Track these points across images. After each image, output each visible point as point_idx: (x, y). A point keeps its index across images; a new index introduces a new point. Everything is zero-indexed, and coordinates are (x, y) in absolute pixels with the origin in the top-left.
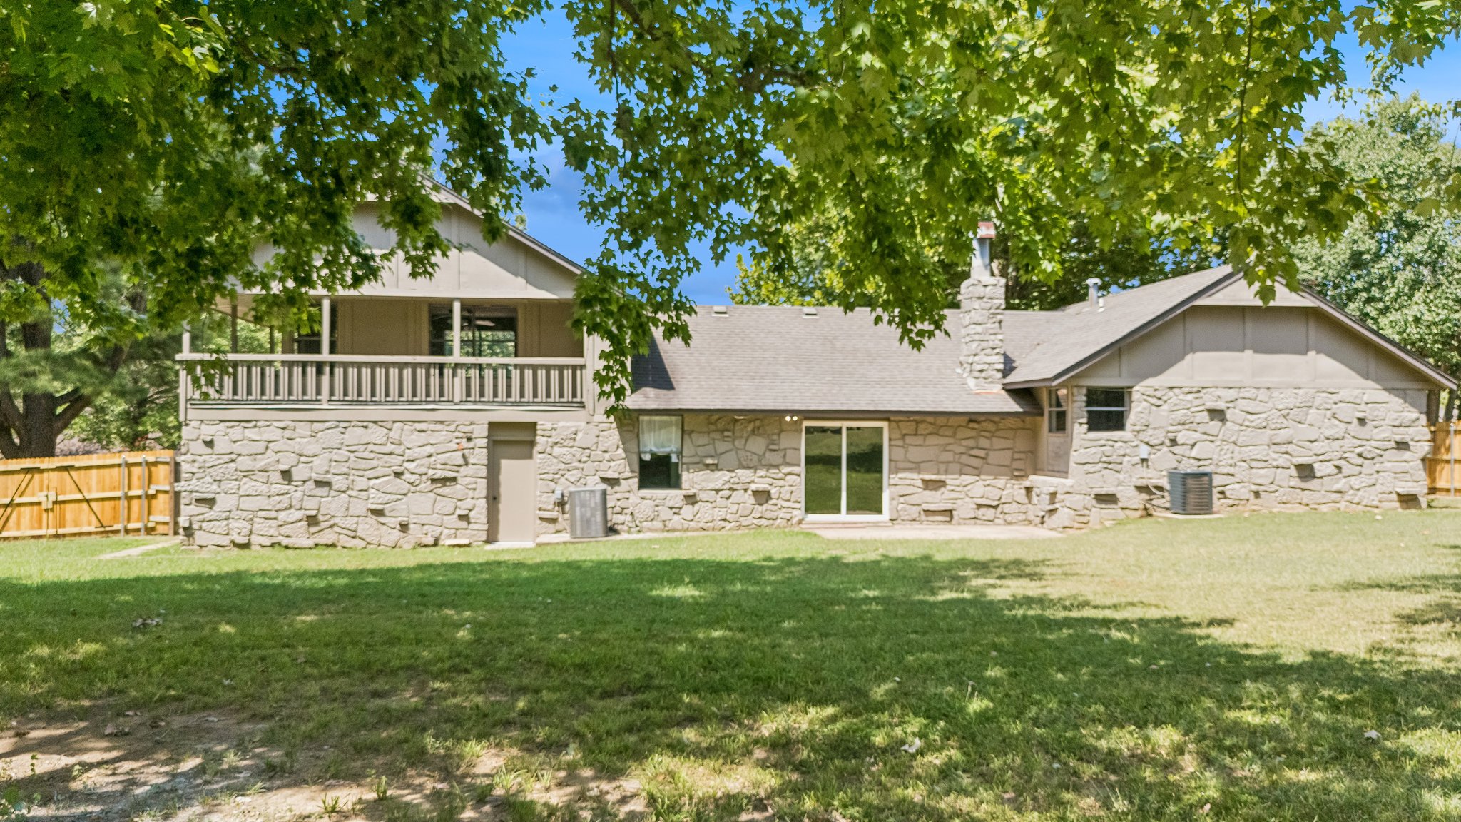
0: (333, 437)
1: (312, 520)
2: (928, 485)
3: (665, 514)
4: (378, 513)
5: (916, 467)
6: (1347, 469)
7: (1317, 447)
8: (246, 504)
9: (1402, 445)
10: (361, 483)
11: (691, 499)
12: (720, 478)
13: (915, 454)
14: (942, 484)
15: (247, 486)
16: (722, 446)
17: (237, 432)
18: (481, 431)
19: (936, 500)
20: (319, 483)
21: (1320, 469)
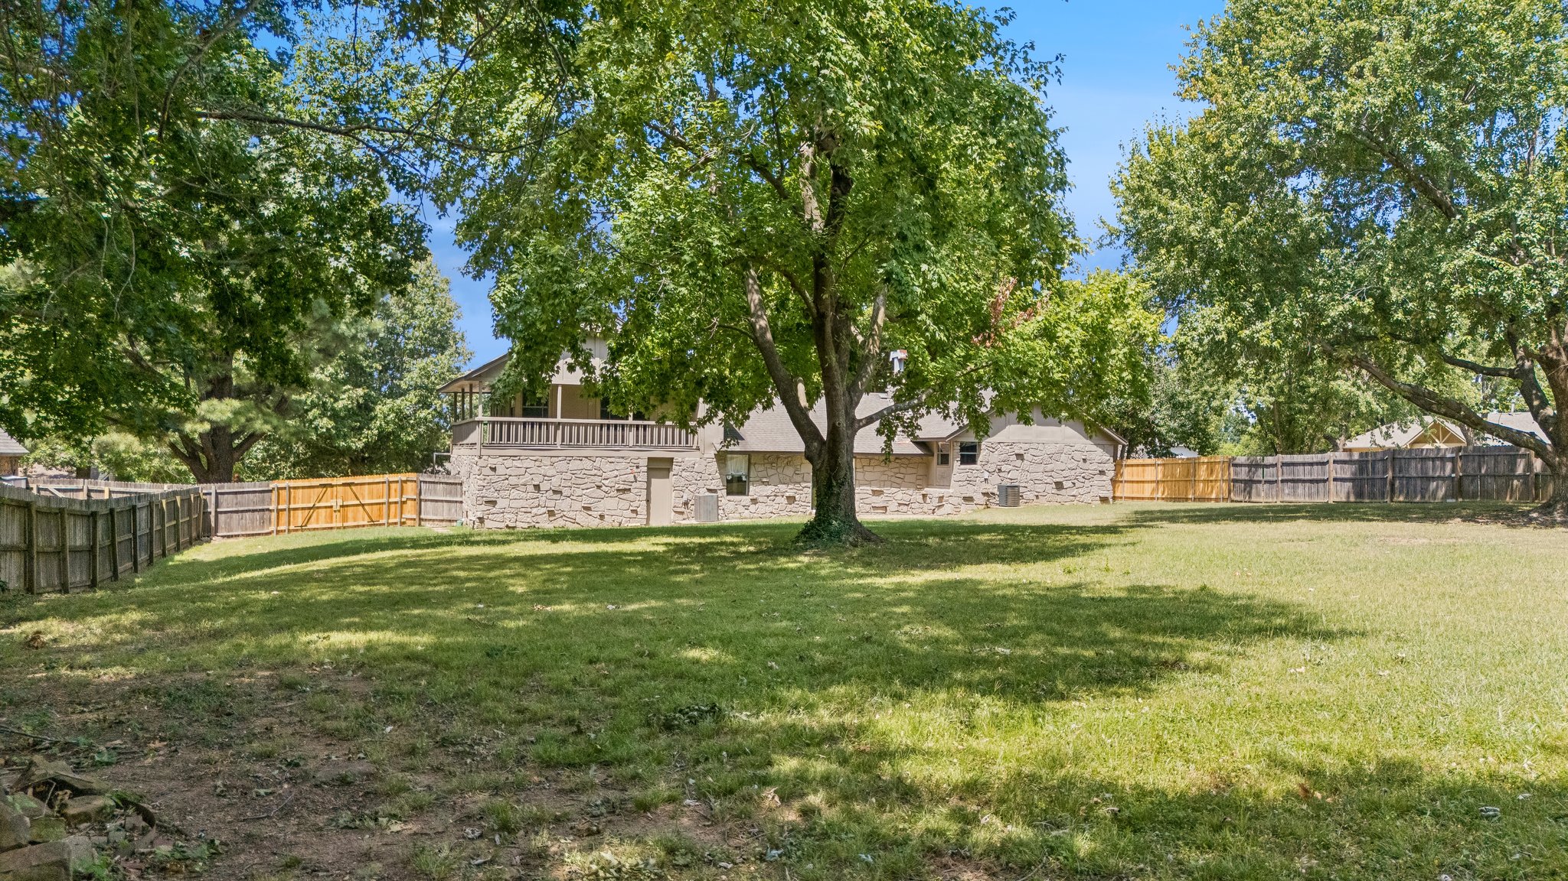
0: (562, 466)
1: (551, 513)
2: (875, 493)
3: (741, 509)
4: (588, 509)
5: (869, 483)
6: (1078, 484)
7: (1065, 473)
8: (514, 504)
9: (1102, 473)
10: (579, 492)
11: (754, 501)
12: (769, 490)
13: (869, 476)
14: (881, 492)
15: (514, 493)
16: (771, 472)
17: (509, 463)
18: (644, 463)
19: (879, 501)
20: (555, 492)
21: (1066, 484)
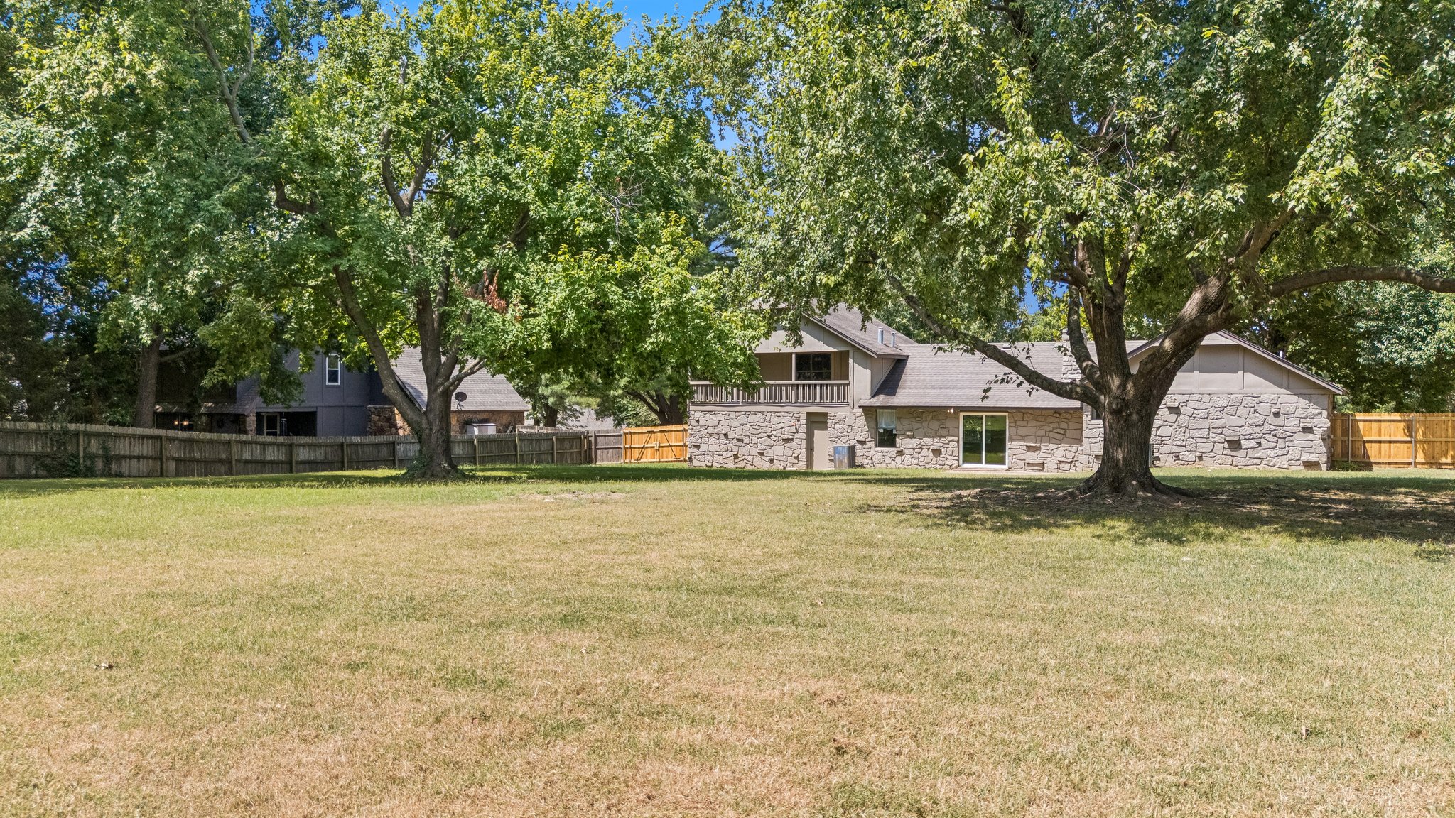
0: (743, 419)
1: (736, 457)
2: (1029, 449)
3: (888, 460)
4: (762, 454)
5: (1023, 438)
6: (1265, 444)
7: (1243, 431)
8: (712, 448)
9: (1307, 430)
10: (755, 440)
11: (900, 453)
12: (915, 442)
13: (1022, 431)
14: (1039, 448)
15: (712, 440)
16: (916, 426)
17: (707, 417)
18: (804, 417)
19: (1033, 457)
20: (739, 440)
21: (1245, 444)
